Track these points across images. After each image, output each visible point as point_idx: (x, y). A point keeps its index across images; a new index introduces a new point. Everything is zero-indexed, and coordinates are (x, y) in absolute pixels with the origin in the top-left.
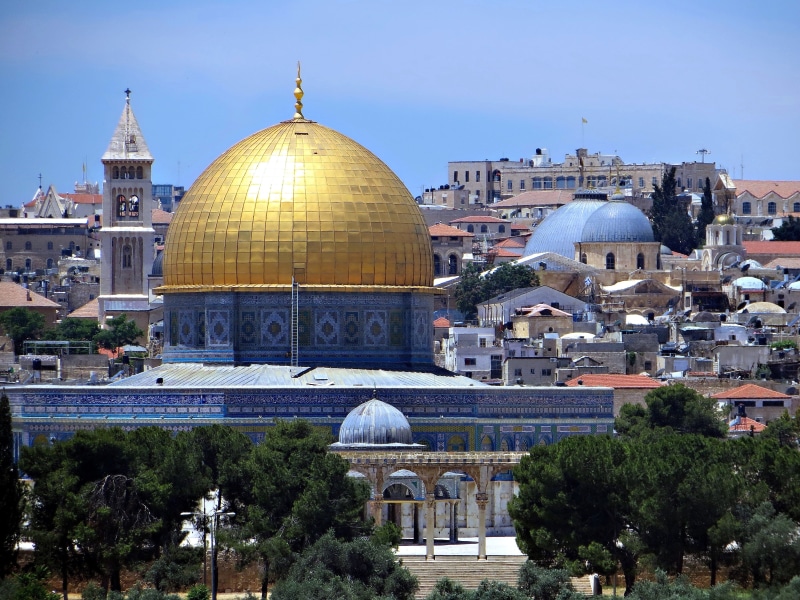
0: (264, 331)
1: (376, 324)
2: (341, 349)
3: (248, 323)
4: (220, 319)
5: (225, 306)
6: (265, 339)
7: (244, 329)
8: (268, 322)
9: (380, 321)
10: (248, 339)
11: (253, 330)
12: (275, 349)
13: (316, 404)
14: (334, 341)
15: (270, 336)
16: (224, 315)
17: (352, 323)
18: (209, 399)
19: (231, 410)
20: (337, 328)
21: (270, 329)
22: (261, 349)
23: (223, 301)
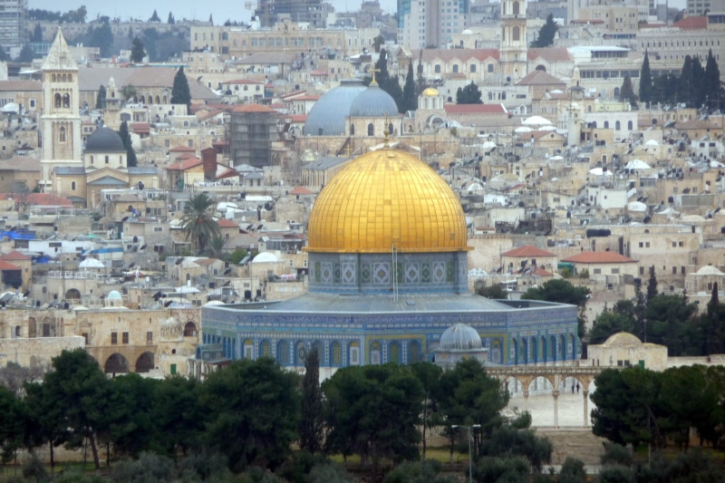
0: (375, 275)
1: (439, 270)
2: (420, 285)
3: (366, 270)
4: (350, 269)
5: (352, 261)
6: (376, 280)
7: (363, 274)
8: (378, 270)
9: (441, 268)
10: (366, 280)
11: (368, 274)
12: (382, 285)
13: (416, 322)
14: (416, 280)
15: (379, 279)
16: (352, 266)
17: (426, 270)
18: (355, 320)
19: (368, 326)
20: (418, 273)
21: (379, 274)
22: (374, 286)
23: (351, 258)
